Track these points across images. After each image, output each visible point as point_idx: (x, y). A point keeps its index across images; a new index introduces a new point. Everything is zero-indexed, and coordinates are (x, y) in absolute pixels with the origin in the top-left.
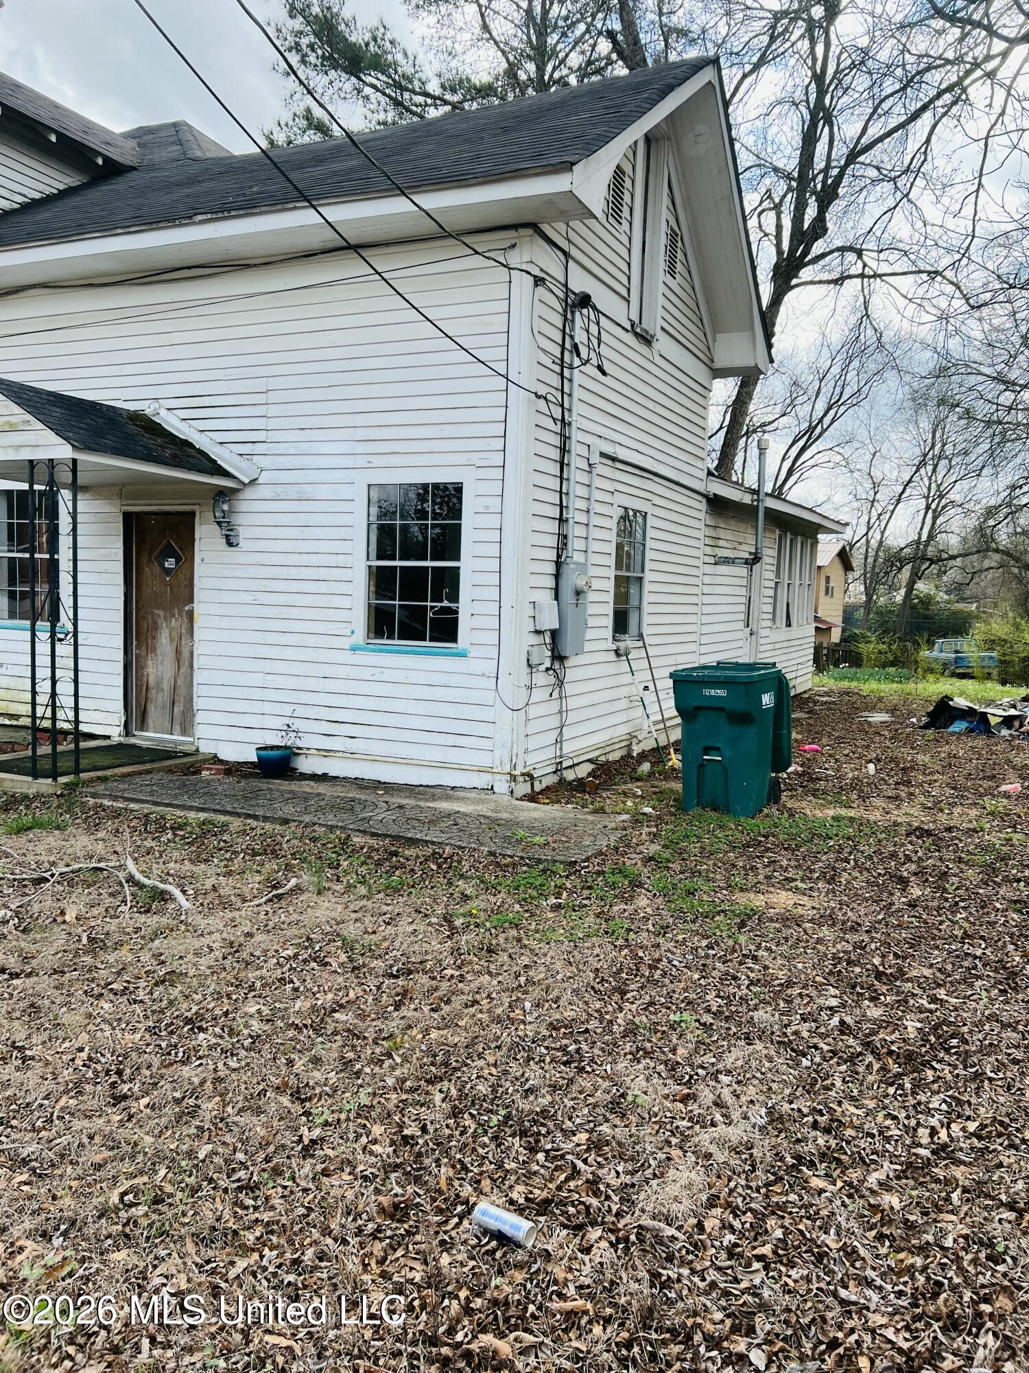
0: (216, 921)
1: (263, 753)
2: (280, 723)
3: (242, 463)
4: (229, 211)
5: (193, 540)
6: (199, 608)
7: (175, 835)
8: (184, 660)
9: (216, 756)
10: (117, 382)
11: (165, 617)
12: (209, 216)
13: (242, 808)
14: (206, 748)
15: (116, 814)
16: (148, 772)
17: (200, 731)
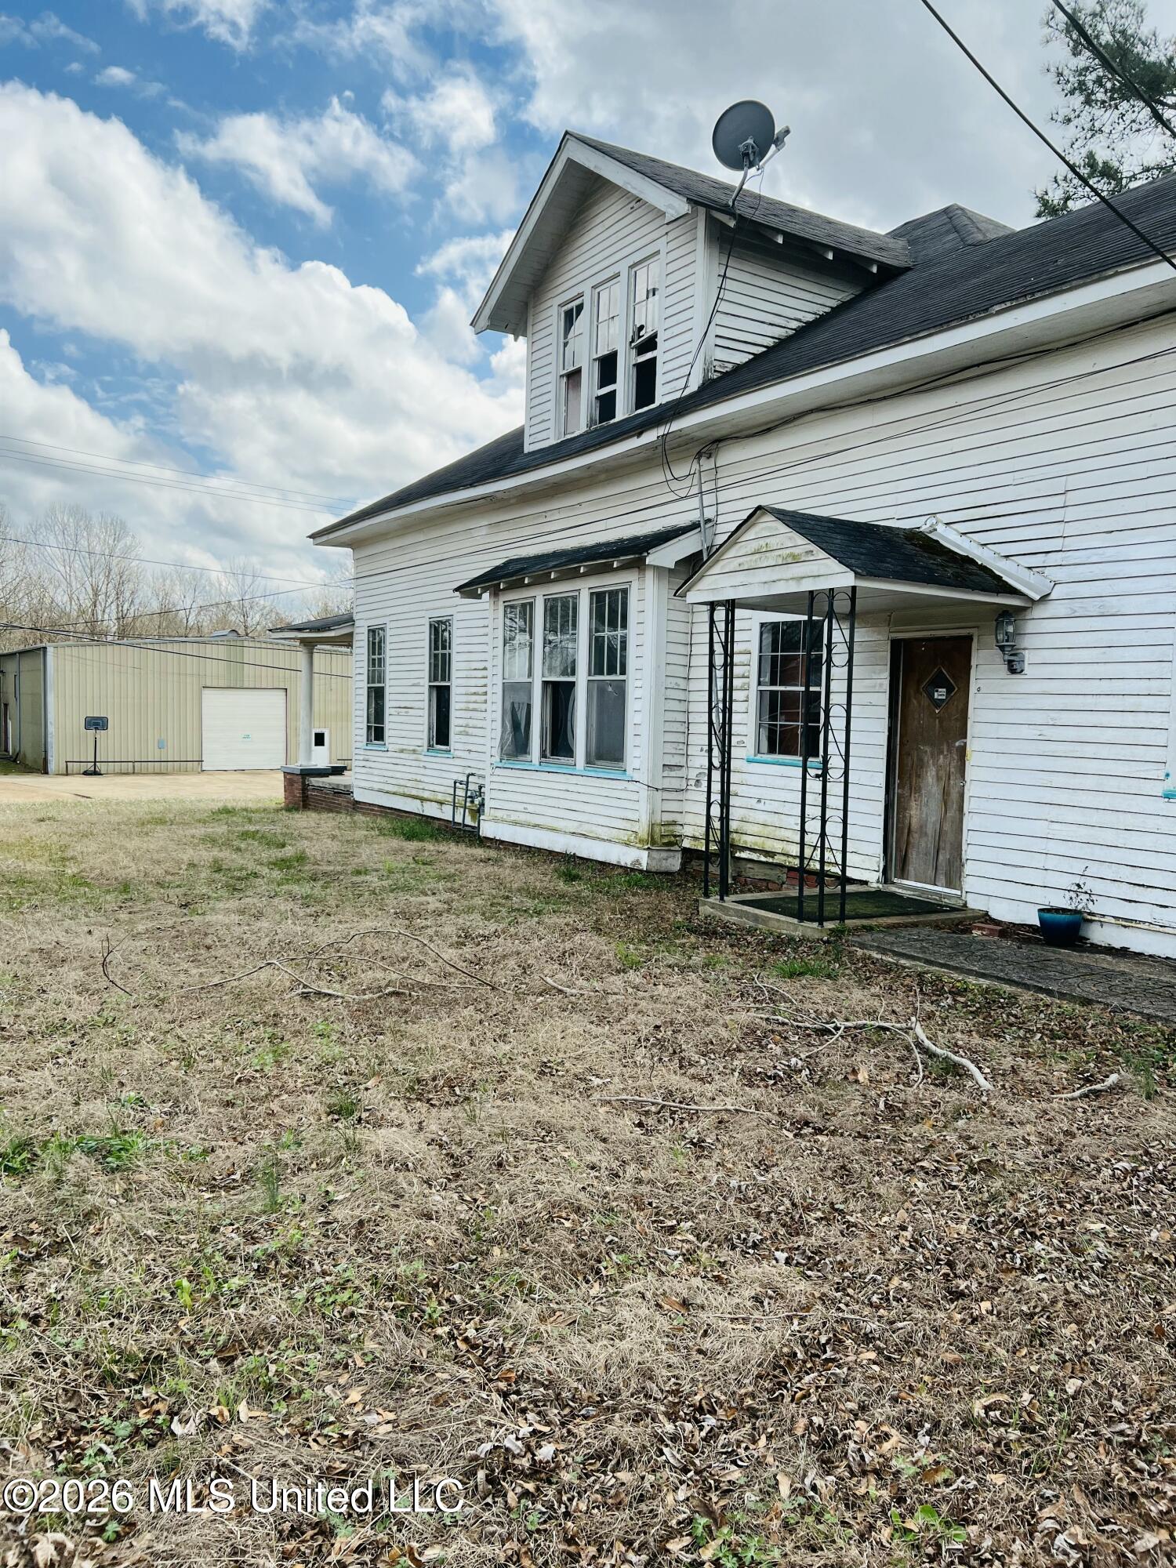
0: (1025, 1110)
1: (1047, 915)
2: (1068, 882)
3: (1032, 578)
4: (1033, 294)
5: (969, 668)
6: (973, 745)
7: (955, 1000)
8: (953, 803)
9: (987, 914)
10: (890, 500)
11: (932, 755)
12: (1009, 304)
13: (1031, 979)
14: (975, 903)
15: (887, 969)
16: (915, 925)
17: (968, 884)
